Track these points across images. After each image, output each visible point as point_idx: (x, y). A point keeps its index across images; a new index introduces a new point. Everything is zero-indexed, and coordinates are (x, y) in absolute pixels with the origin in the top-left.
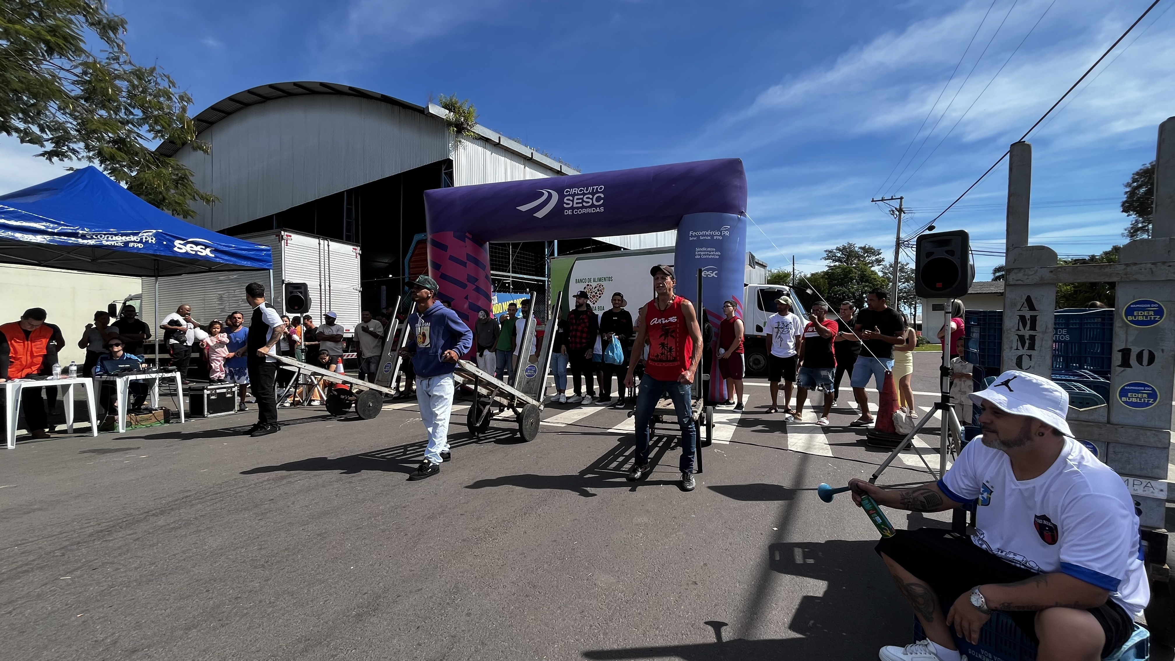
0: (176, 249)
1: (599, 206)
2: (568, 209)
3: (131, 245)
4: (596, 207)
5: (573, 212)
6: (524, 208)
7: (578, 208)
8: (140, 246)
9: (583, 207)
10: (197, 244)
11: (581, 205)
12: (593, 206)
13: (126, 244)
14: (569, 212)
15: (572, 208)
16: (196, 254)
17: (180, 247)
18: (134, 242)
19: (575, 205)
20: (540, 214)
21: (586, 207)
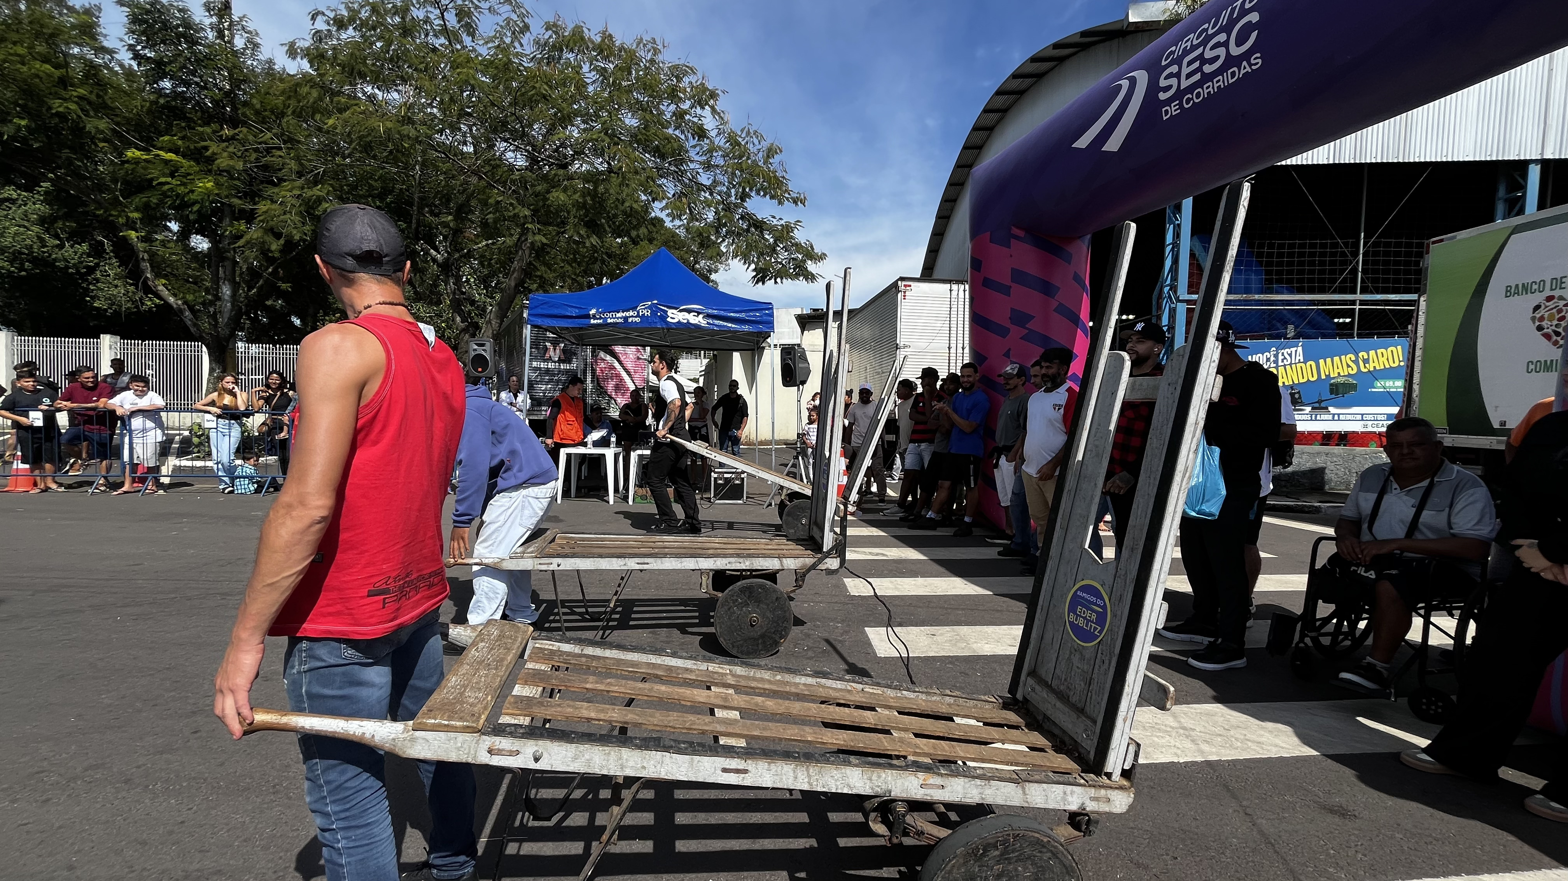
0: (669, 319)
1: (1246, 56)
2: (1168, 102)
3: (630, 320)
4: (1239, 61)
5: (1181, 105)
6: (1082, 143)
7: (1191, 89)
8: (638, 320)
9: (1207, 78)
10: (689, 311)
11: (1199, 77)
12: (1230, 62)
13: (626, 319)
14: (1173, 110)
15: (1180, 94)
16: (688, 322)
17: (675, 316)
18: (632, 316)
19: (1185, 84)
20: (1113, 144)
21: (1212, 76)
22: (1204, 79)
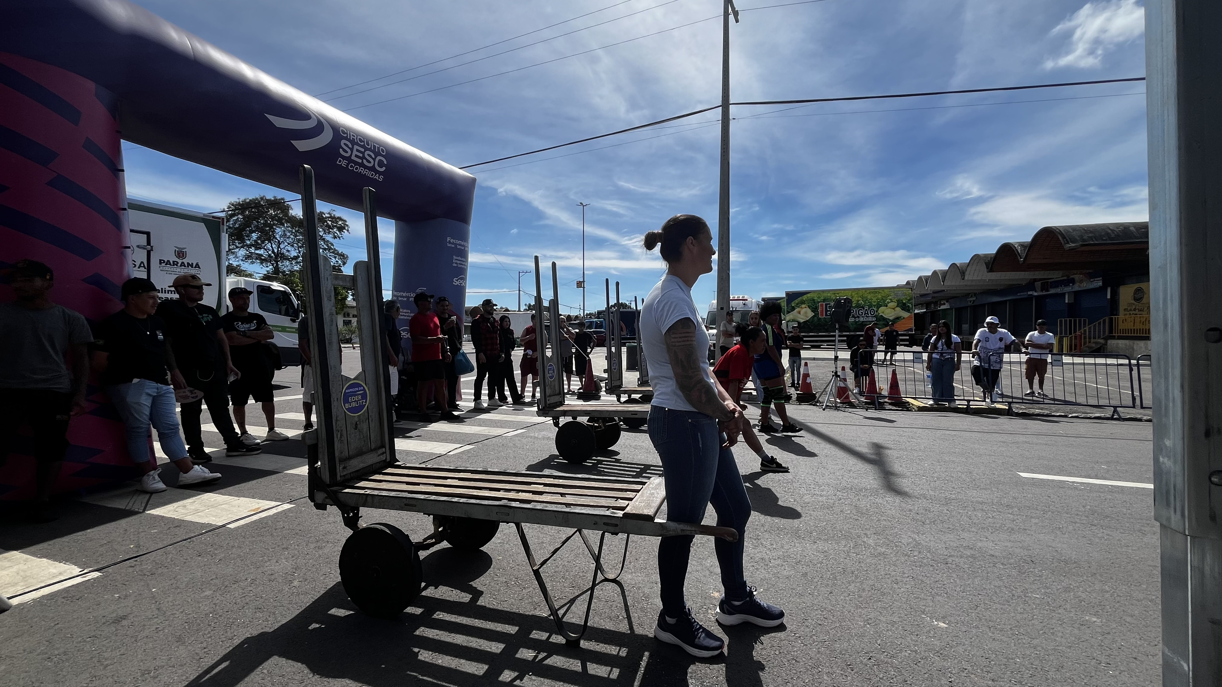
1: (380, 173)
2: (344, 158)
4: (377, 172)
5: (347, 165)
7: (356, 163)
11: (360, 161)
12: (372, 169)
14: (344, 163)
15: (349, 159)
19: (353, 158)
20: (300, 144)
21: (366, 167)
22: (362, 165)
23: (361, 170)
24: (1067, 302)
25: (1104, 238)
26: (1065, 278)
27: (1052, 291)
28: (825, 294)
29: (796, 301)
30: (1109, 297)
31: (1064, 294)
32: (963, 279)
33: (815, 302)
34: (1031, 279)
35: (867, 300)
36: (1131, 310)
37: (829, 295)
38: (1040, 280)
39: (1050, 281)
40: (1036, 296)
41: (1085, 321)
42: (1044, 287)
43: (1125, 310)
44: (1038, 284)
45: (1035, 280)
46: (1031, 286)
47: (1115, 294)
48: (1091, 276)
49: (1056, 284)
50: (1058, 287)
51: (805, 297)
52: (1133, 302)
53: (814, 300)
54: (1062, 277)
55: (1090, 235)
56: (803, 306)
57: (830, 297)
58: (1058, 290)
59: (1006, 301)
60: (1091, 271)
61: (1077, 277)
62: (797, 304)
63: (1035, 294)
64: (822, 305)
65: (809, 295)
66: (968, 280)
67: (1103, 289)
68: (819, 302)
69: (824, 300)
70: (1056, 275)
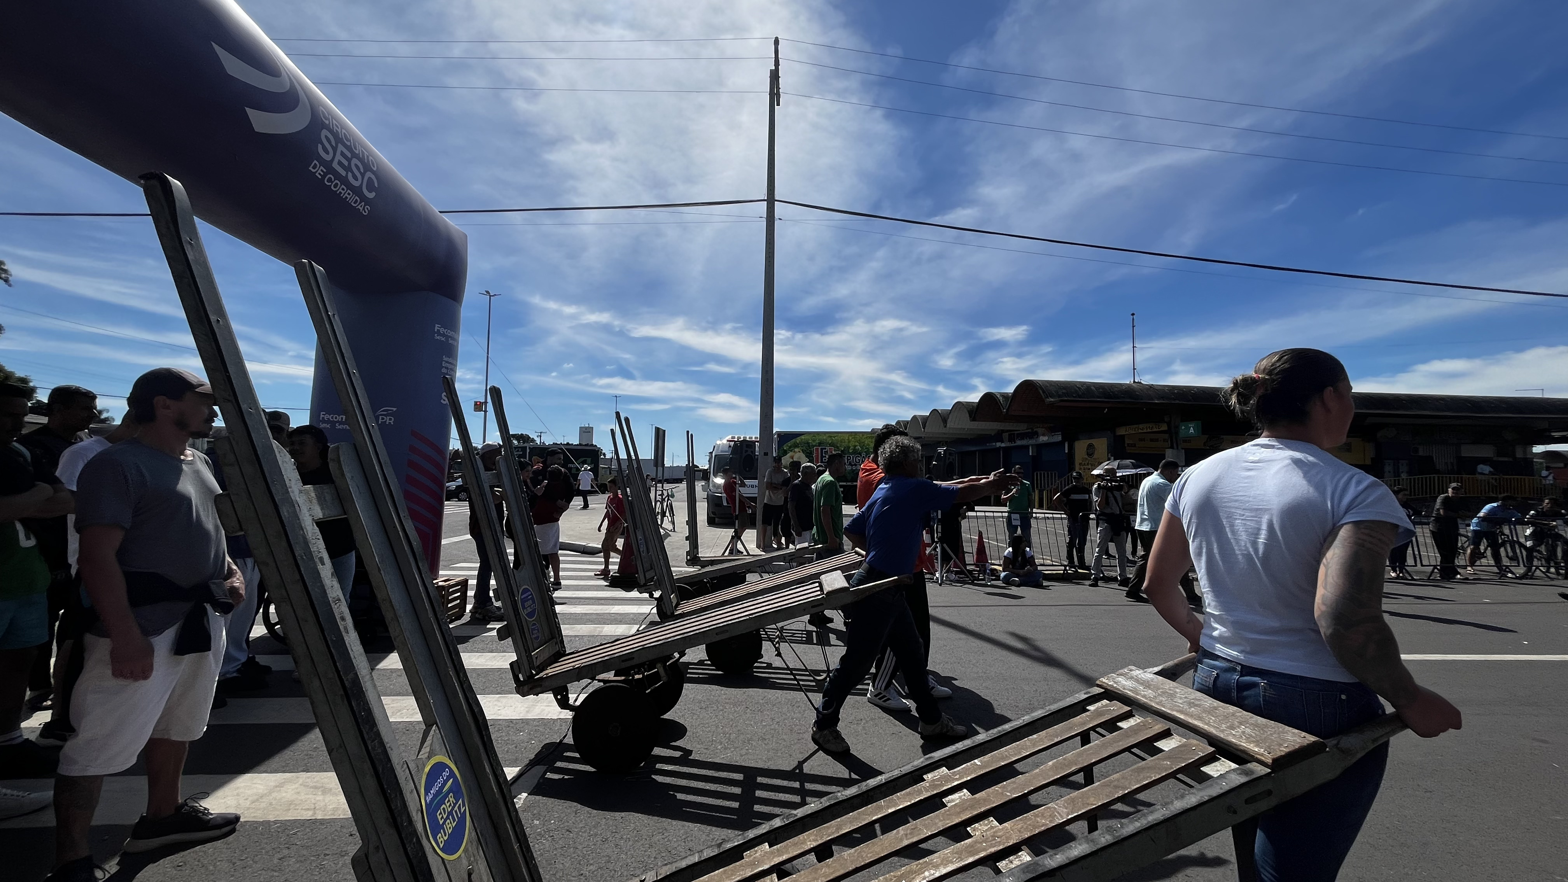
1: (368, 202)
2: (323, 162)
4: (363, 198)
5: (324, 177)
7: (337, 175)
11: (343, 173)
12: (357, 191)
14: (319, 171)
15: (329, 166)
19: (335, 165)
21: (349, 186)
22: (345, 181)
23: (342, 190)
24: (1031, 454)
25: (1074, 395)
26: (1030, 430)
27: (1019, 443)
28: (821, 437)
29: (789, 444)
30: (1066, 451)
31: (1027, 447)
32: (946, 427)
33: (809, 446)
34: (999, 430)
35: (864, 445)
36: (1084, 465)
37: (824, 438)
38: (1007, 431)
39: (1016, 432)
40: (1003, 448)
41: (1055, 474)
42: (1011, 439)
43: (1080, 464)
44: (1006, 436)
45: (1003, 431)
46: (998, 437)
47: (1071, 448)
48: (1052, 431)
49: (1022, 436)
50: (1023, 439)
51: (798, 440)
52: (1087, 457)
53: (808, 443)
54: (1027, 429)
55: (1064, 391)
56: (796, 450)
57: (826, 440)
58: (1024, 442)
59: (975, 451)
60: (1052, 425)
61: (1040, 430)
62: (790, 447)
63: (1003, 445)
64: (817, 449)
65: (803, 437)
66: (950, 428)
67: (1060, 444)
68: (814, 446)
69: (820, 444)
70: (1022, 428)
